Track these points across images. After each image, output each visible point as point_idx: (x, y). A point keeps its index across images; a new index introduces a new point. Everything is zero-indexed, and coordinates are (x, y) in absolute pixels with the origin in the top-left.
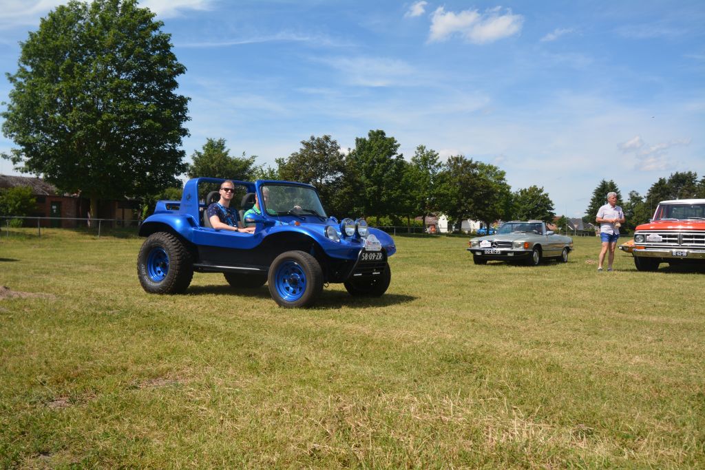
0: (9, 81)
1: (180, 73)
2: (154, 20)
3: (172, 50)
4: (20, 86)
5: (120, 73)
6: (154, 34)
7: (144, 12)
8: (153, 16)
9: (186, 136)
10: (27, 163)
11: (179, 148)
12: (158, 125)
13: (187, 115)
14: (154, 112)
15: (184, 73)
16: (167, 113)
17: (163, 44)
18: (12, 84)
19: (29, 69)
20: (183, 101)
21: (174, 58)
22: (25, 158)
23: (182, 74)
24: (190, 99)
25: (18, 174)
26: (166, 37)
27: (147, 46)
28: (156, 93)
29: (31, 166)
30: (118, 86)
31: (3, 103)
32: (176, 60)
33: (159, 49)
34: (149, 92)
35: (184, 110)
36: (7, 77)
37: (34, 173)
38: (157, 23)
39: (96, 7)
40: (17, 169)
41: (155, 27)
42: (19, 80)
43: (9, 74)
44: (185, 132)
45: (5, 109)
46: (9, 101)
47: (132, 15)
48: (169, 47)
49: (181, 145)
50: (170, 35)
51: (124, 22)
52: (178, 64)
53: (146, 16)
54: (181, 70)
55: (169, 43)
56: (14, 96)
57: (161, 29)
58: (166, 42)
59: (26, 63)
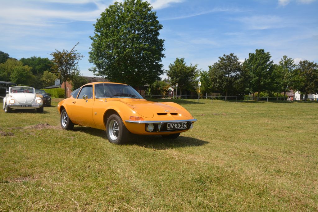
0: (91, 39)
1: (160, 29)
2: (149, 6)
3: (157, 19)
4: (95, 41)
5: (135, 31)
6: (149, 12)
7: (145, 3)
8: (149, 5)
9: (164, 57)
10: (99, 71)
11: (160, 63)
12: (149, 53)
13: (164, 48)
14: (149, 47)
15: (162, 29)
16: (154, 47)
17: (153, 17)
18: (92, 40)
19: (99, 34)
20: (161, 41)
21: (158, 22)
22: (98, 70)
23: (161, 29)
24: (164, 40)
25: (96, 76)
26: (154, 13)
27: (147, 18)
28: (151, 39)
29: (100, 73)
30: (133, 37)
31: (90, 48)
32: (159, 23)
33: (151, 19)
34: (148, 39)
35: (162, 46)
36: (90, 38)
37: (101, 75)
38: (151, 8)
39: (126, 4)
40: (95, 74)
41: (149, 10)
42: (95, 38)
43: (90, 37)
44: (163, 56)
45: (90, 50)
46: (92, 47)
47: (140, 5)
48: (156, 18)
49: (161, 61)
50: (156, 12)
51: (137, 9)
52: (160, 25)
53: (146, 5)
54: (161, 27)
55: (156, 16)
56: (93, 45)
57: (152, 10)
58: (154, 16)
59: (97, 31)
